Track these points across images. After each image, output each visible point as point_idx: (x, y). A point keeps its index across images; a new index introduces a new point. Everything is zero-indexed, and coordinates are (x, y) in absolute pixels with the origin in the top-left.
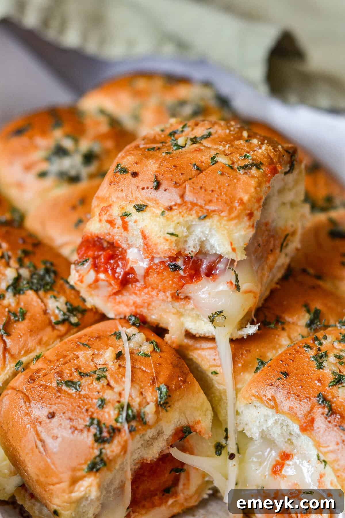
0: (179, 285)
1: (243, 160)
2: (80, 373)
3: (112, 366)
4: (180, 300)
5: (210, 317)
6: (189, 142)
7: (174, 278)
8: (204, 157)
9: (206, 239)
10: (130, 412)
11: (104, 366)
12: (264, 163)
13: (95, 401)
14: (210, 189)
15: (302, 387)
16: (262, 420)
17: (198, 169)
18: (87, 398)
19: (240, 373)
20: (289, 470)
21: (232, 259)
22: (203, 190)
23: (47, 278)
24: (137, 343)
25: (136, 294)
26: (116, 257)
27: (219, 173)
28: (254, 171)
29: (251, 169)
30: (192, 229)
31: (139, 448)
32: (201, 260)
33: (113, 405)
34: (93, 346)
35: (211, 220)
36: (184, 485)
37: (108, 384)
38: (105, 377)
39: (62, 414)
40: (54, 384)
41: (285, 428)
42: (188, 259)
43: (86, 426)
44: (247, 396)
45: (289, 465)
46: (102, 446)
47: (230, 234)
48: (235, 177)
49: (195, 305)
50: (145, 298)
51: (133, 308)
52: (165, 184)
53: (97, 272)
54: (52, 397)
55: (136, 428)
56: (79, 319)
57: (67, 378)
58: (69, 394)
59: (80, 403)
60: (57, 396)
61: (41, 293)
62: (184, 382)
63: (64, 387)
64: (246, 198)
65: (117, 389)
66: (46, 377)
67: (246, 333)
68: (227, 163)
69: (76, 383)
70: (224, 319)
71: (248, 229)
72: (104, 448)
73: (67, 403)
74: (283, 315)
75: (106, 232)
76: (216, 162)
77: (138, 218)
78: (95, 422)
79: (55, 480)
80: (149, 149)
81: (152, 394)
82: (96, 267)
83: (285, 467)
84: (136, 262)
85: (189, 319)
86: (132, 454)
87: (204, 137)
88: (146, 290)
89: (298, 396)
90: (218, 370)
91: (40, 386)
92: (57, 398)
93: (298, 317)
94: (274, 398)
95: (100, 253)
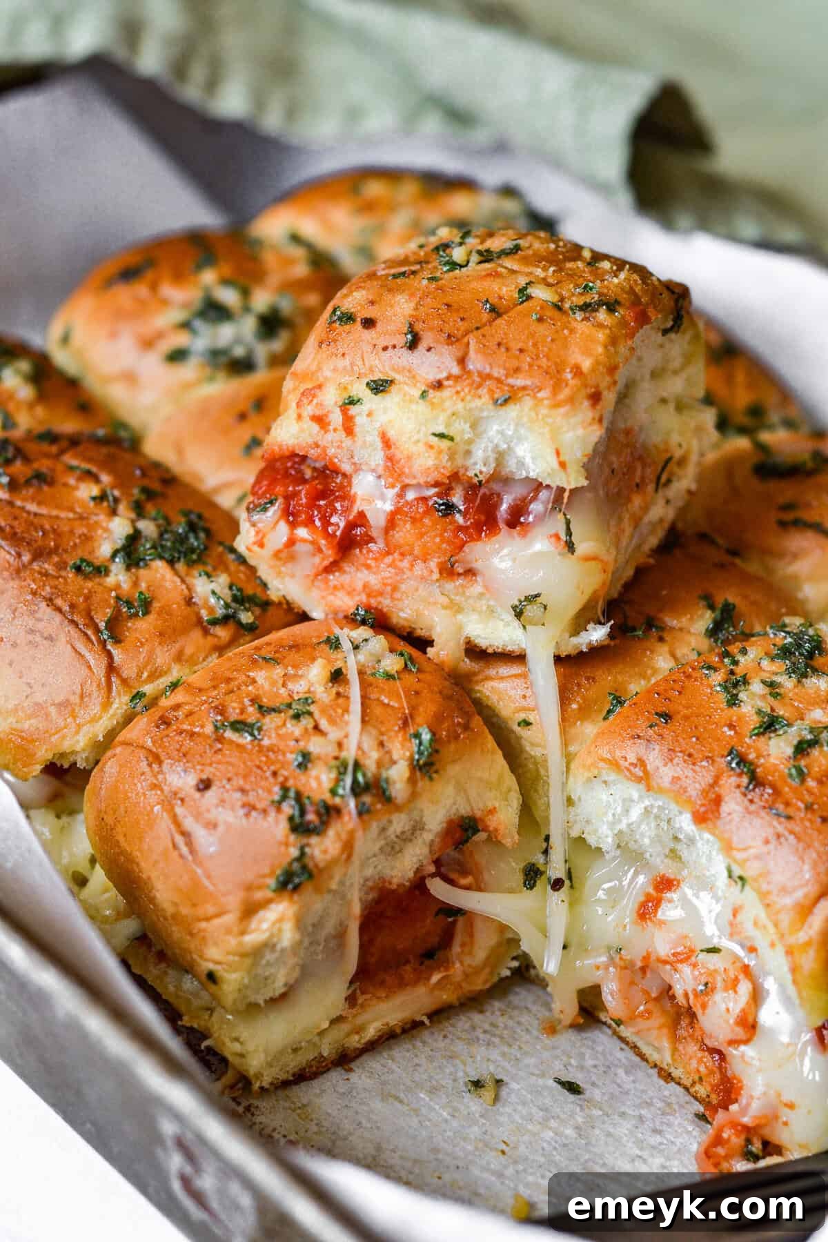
0: (453, 543)
1: (581, 294)
2: (261, 707)
3: (323, 693)
4: (456, 577)
5: (514, 608)
6: (475, 258)
7: (445, 531)
8: (504, 289)
9: (509, 448)
10: (360, 778)
11: (307, 695)
12: (623, 301)
13: (290, 757)
14: (516, 346)
15: (697, 739)
16: (619, 810)
17: (493, 310)
18: (274, 752)
19: (575, 724)
20: (670, 911)
21: (558, 487)
22: (503, 349)
23: (192, 540)
24: (371, 654)
25: (368, 567)
26: (330, 496)
27: (534, 317)
28: (602, 315)
29: (597, 311)
30: (481, 429)
31: (375, 856)
32: (499, 495)
33: (326, 764)
34: (286, 661)
35: (518, 407)
36: (463, 945)
37: (316, 728)
38: (310, 714)
39: (225, 782)
40: (209, 729)
41: (664, 825)
42: (473, 488)
43: (273, 802)
44: (589, 761)
45: (670, 901)
46: (305, 841)
47: (555, 434)
48: (566, 326)
49: (486, 588)
50: (387, 574)
51: (364, 598)
52: (427, 339)
53: (293, 525)
54: (205, 752)
55: (372, 808)
56: (256, 618)
57: (234, 715)
58: (239, 746)
59: (261, 761)
60: (215, 749)
61: (181, 566)
62: (466, 727)
63: (229, 734)
64: (586, 364)
65: (334, 734)
66: (189, 718)
67: (587, 641)
68: (549, 298)
69: (254, 724)
70: (542, 610)
71: (590, 424)
72: (308, 845)
73: (232, 760)
74: (661, 615)
75: (310, 441)
76: (529, 298)
77: (374, 407)
78: (292, 794)
79: (210, 909)
80: (395, 276)
81: (403, 746)
82: (291, 516)
83: (664, 905)
84: (370, 501)
85: (475, 617)
86: (363, 865)
87: (505, 253)
88: (389, 559)
89: (690, 755)
90: (531, 717)
91: (181, 733)
92: (216, 752)
93: (691, 619)
94: (641, 762)
95: (300, 488)
